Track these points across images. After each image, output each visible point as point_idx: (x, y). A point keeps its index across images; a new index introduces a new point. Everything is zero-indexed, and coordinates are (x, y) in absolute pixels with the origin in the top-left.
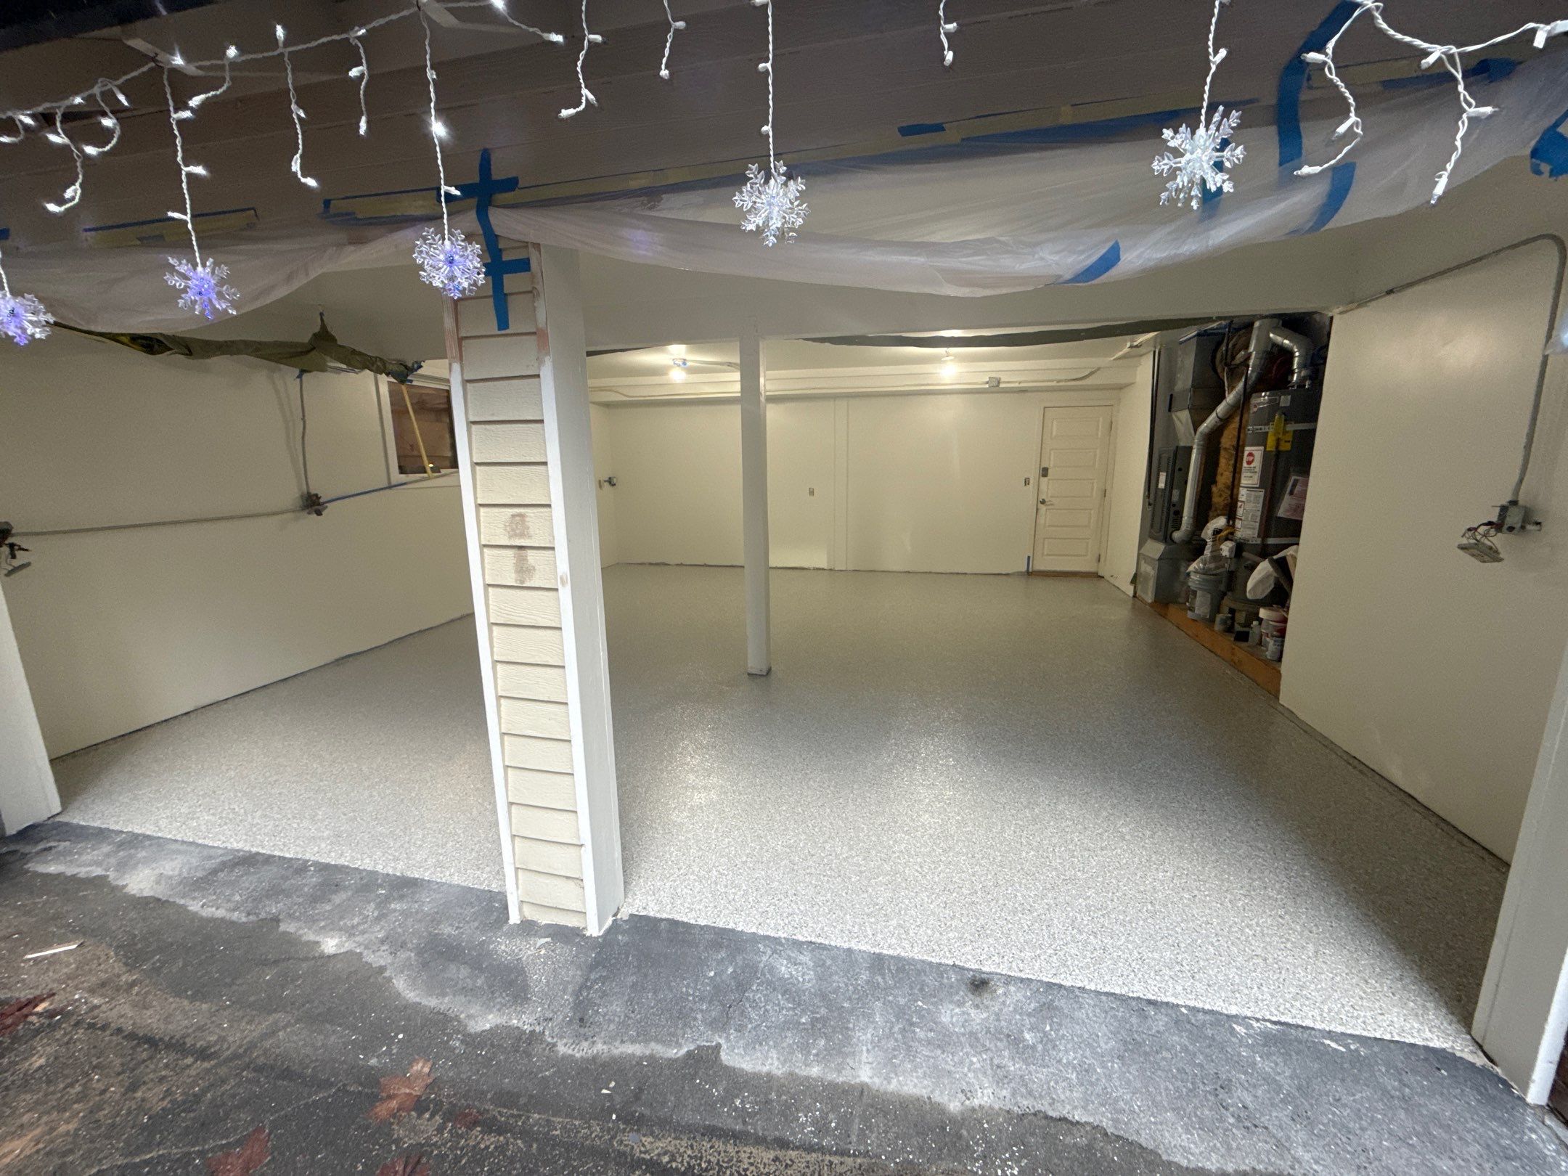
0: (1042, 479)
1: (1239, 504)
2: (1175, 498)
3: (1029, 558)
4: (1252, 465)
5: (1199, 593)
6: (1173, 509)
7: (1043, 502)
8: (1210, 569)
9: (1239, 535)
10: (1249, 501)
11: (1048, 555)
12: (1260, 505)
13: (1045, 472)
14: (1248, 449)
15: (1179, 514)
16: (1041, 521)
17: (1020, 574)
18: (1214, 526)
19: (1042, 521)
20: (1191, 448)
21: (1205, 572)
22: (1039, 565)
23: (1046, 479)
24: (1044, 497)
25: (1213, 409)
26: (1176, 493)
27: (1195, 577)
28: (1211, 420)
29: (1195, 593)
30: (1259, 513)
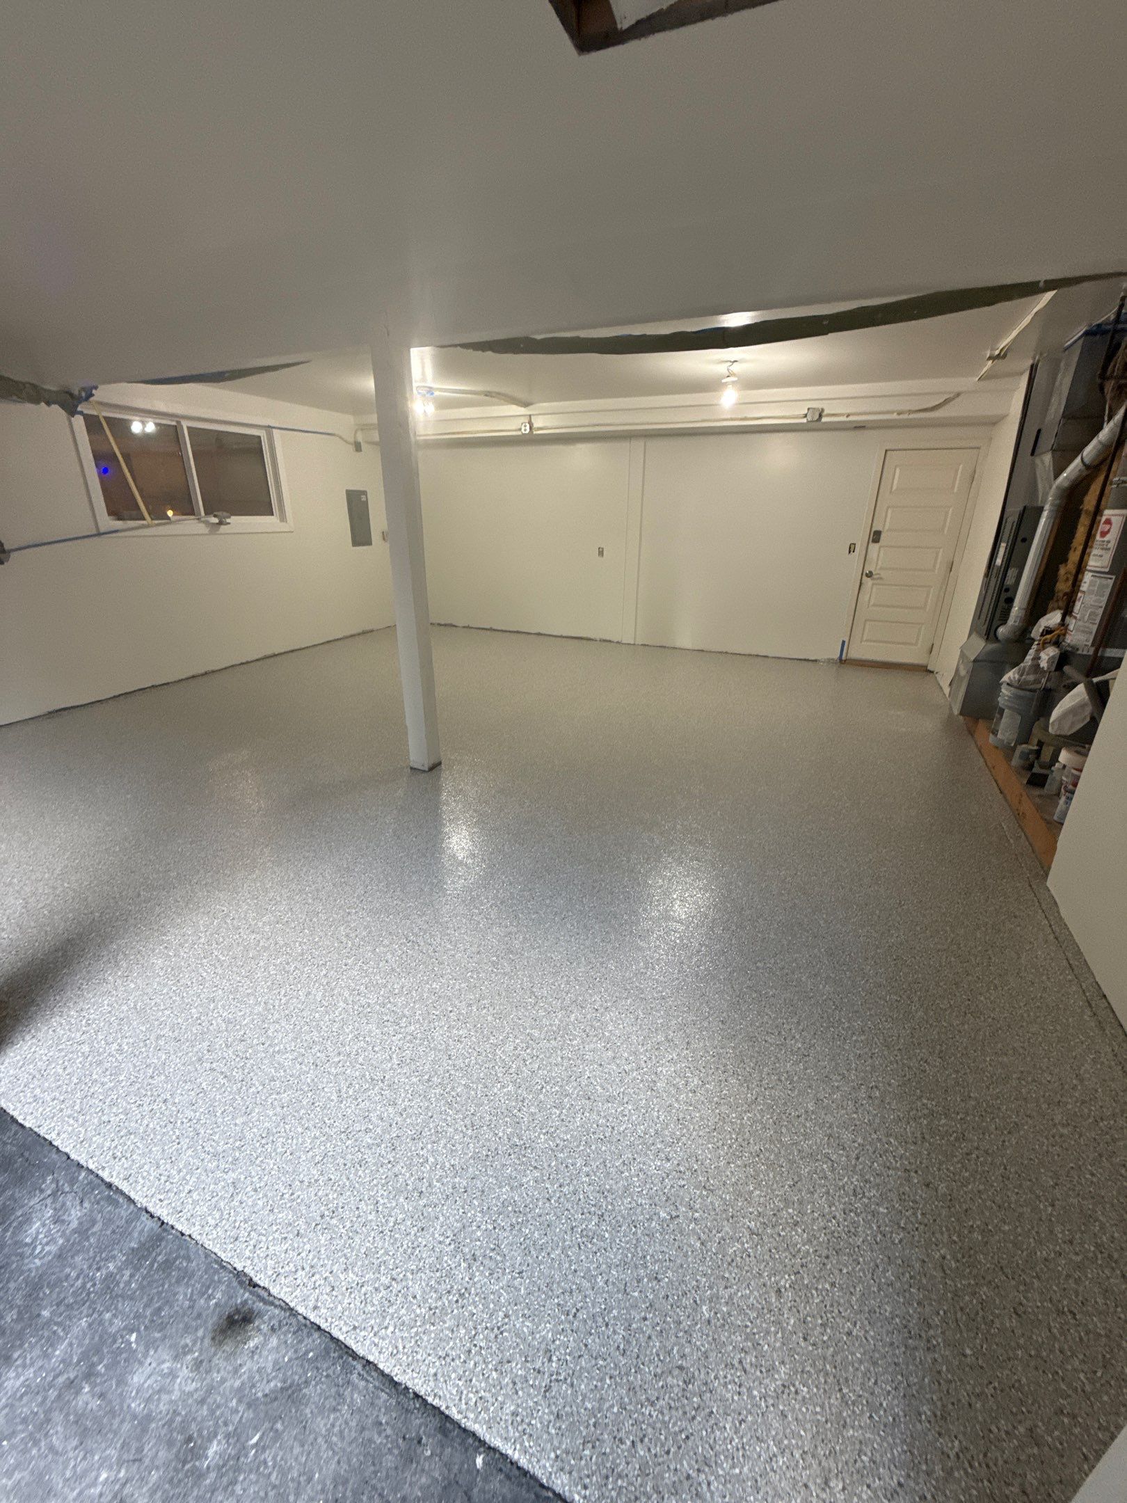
0: (872, 545)
1: (1079, 594)
2: (1010, 581)
3: (844, 642)
4: (1106, 539)
5: (1006, 711)
6: (1004, 596)
7: (870, 575)
8: (1027, 682)
9: (1069, 639)
10: (1091, 592)
11: (867, 641)
12: (1105, 599)
13: (876, 537)
14: (1108, 513)
15: (1010, 601)
16: (864, 597)
17: (829, 661)
18: (1046, 624)
19: (867, 598)
20: (1041, 509)
21: (1020, 686)
22: (855, 653)
23: (876, 546)
24: (872, 570)
25: (1079, 449)
26: (1012, 572)
27: (1005, 691)
28: (1074, 468)
29: (1002, 712)
30: (1101, 611)
